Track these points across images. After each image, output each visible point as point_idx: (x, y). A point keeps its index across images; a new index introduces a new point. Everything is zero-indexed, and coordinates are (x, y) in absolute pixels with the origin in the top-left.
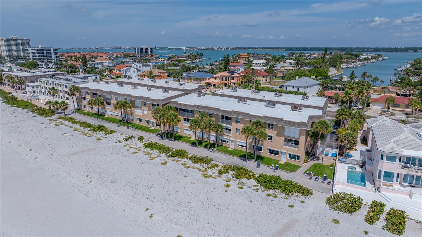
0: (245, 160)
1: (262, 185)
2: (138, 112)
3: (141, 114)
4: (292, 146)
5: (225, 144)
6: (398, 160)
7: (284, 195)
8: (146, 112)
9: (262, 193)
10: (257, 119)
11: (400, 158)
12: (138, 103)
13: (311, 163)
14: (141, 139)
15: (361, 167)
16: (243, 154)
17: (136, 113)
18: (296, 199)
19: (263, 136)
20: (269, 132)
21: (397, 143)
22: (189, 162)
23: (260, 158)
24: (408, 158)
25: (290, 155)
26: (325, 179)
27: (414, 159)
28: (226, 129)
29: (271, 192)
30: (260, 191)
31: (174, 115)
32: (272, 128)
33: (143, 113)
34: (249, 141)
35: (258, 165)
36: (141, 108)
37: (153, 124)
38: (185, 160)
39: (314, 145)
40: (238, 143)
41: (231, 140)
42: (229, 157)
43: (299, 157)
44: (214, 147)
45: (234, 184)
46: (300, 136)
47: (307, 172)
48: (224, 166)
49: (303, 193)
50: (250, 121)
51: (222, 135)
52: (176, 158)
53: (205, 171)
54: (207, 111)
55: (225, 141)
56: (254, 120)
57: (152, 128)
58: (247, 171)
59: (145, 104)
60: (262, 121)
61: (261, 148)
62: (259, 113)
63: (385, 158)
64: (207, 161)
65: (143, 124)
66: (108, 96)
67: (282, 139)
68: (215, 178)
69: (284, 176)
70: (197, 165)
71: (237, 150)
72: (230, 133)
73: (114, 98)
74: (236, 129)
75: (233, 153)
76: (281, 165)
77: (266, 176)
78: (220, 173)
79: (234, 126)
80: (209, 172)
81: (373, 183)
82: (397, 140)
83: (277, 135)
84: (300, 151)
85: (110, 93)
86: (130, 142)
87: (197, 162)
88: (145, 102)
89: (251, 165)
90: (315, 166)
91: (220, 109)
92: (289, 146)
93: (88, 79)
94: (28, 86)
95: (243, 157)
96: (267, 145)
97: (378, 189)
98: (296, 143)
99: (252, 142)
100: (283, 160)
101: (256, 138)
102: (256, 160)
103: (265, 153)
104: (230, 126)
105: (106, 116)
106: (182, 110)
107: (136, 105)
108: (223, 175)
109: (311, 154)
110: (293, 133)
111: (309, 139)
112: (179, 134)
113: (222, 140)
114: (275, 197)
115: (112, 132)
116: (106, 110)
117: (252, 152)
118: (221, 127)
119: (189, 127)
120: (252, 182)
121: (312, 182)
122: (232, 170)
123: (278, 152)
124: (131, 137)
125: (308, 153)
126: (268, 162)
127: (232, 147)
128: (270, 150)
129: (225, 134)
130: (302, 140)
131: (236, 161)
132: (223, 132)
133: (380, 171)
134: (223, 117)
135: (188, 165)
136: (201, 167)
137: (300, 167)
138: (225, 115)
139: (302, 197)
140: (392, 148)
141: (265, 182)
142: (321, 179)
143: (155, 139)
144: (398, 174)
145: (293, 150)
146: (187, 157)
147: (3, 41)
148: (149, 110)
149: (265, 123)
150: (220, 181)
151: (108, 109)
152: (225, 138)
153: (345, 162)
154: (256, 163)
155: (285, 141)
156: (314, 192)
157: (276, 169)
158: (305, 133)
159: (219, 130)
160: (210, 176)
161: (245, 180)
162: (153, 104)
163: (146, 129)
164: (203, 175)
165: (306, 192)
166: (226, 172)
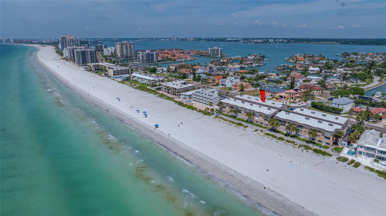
0: (308, 143)
1: (315, 152)
2: (256, 118)
3: (258, 119)
4: (327, 140)
5: (299, 136)
6: (363, 148)
7: (322, 155)
8: (261, 119)
9: (315, 154)
10: (314, 128)
11: (365, 147)
12: (257, 114)
13: (334, 147)
14: (262, 131)
15: (355, 150)
16: (307, 141)
17: (255, 118)
18: (326, 157)
19: (316, 135)
20: (318, 134)
21: (365, 142)
22: (286, 142)
23: (314, 143)
24: (368, 148)
25: (326, 143)
26: (338, 152)
27: (370, 148)
28: (300, 130)
29: (318, 154)
30: (314, 154)
31: (278, 123)
32: (320, 132)
33: (259, 119)
34: (310, 136)
35: (314, 145)
36: (258, 117)
37: (264, 124)
38: (284, 141)
39: (337, 140)
40: (305, 136)
41: (302, 135)
42: (302, 142)
43: (330, 144)
44: (295, 137)
45: (305, 151)
46: (330, 136)
47: (332, 150)
48: (300, 145)
49: (329, 155)
50: (311, 129)
51: (298, 133)
52: (280, 140)
53: (293, 146)
54: (292, 122)
55: (299, 135)
56: (313, 129)
57: (264, 126)
58: (309, 147)
59: (261, 115)
60: (316, 129)
61: (315, 139)
62: (315, 126)
63: (359, 147)
64: (293, 142)
65: (259, 124)
66: (239, 109)
67: (324, 137)
68: (298, 148)
69: (323, 150)
70: (290, 144)
71: (304, 139)
72: (302, 132)
73: (243, 110)
74: (305, 131)
75: (303, 140)
76: (322, 146)
77: (316, 149)
78: (299, 147)
79: (304, 130)
80: (295, 146)
81: (356, 155)
82: (365, 141)
83: (321, 135)
84: (331, 141)
85: (242, 108)
86: (257, 132)
87: (289, 142)
88: (261, 114)
89: (310, 145)
90: (336, 148)
91: (298, 122)
92: (326, 139)
93: (214, 92)
94: (182, 95)
95: (307, 142)
96: (317, 139)
97: (356, 157)
98: (329, 138)
99: (311, 137)
100: (323, 144)
101: (313, 135)
102: (313, 144)
103: (316, 141)
104: (302, 130)
105: (237, 118)
106: (280, 120)
107: (256, 115)
108: (300, 148)
109: (335, 143)
110: (328, 135)
111: (335, 138)
112: (277, 130)
113: (298, 135)
114: (319, 155)
115: (247, 127)
116: (238, 115)
117: (311, 141)
118: (299, 130)
119: (285, 129)
120: (311, 151)
121: (333, 153)
122: (303, 146)
123: (321, 141)
124: (257, 130)
125: (334, 143)
126: (317, 145)
127: (302, 138)
128: (318, 140)
129: (300, 132)
130: (331, 138)
131: (305, 143)
132: (299, 131)
133: (358, 151)
134: (299, 126)
135: (286, 143)
136: (291, 144)
137: (330, 147)
138: (300, 125)
139: (328, 157)
140: (362, 144)
141: (316, 151)
142: (337, 152)
143: (268, 132)
144: (364, 153)
145: (328, 141)
146: (284, 140)
147: (119, 45)
148: (263, 118)
149: (317, 130)
150: (300, 149)
151: (239, 114)
152: (299, 134)
153: (349, 148)
154: (313, 145)
155: (325, 138)
156: (333, 156)
157: (321, 147)
158: (332, 135)
159: (297, 131)
160: (296, 148)
161: (309, 150)
162: (265, 116)
163: (261, 126)
164: (293, 147)
165: (330, 155)
166: (301, 147)
